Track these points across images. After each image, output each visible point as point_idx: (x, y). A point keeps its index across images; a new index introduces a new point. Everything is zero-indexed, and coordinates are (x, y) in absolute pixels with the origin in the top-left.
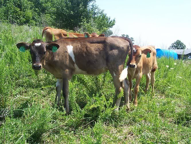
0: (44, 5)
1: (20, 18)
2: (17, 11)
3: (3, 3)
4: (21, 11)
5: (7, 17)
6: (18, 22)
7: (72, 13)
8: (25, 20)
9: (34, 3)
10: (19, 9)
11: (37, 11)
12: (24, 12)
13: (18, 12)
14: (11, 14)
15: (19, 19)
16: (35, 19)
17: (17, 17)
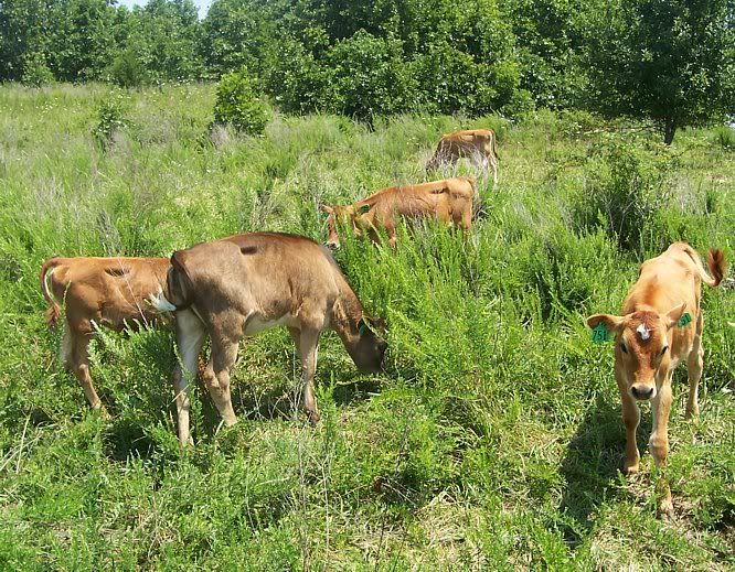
0: (572, 23)
1: (476, 87)
2: (466, 63)
3: (416, 44)
4: (477, 61)
5: (432, 92)
6: (470, 102)
7: (647, 55)
8: (493, 93)
9: (534, 21)
10: (471, 58)
11: (548, 47)
12: (491, 63)
13: (466, 67)
14: (445, 77)
15: (473, 93)
16: (540, 82)
17: (468, 87)
